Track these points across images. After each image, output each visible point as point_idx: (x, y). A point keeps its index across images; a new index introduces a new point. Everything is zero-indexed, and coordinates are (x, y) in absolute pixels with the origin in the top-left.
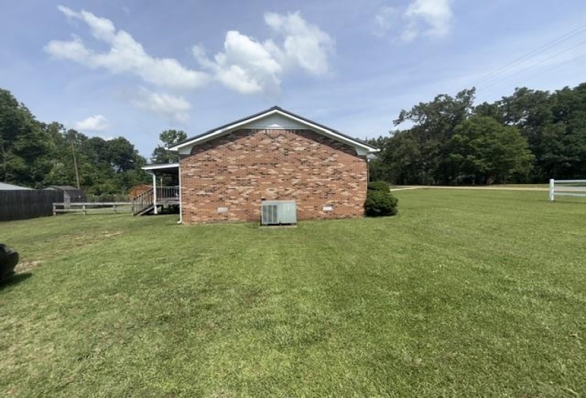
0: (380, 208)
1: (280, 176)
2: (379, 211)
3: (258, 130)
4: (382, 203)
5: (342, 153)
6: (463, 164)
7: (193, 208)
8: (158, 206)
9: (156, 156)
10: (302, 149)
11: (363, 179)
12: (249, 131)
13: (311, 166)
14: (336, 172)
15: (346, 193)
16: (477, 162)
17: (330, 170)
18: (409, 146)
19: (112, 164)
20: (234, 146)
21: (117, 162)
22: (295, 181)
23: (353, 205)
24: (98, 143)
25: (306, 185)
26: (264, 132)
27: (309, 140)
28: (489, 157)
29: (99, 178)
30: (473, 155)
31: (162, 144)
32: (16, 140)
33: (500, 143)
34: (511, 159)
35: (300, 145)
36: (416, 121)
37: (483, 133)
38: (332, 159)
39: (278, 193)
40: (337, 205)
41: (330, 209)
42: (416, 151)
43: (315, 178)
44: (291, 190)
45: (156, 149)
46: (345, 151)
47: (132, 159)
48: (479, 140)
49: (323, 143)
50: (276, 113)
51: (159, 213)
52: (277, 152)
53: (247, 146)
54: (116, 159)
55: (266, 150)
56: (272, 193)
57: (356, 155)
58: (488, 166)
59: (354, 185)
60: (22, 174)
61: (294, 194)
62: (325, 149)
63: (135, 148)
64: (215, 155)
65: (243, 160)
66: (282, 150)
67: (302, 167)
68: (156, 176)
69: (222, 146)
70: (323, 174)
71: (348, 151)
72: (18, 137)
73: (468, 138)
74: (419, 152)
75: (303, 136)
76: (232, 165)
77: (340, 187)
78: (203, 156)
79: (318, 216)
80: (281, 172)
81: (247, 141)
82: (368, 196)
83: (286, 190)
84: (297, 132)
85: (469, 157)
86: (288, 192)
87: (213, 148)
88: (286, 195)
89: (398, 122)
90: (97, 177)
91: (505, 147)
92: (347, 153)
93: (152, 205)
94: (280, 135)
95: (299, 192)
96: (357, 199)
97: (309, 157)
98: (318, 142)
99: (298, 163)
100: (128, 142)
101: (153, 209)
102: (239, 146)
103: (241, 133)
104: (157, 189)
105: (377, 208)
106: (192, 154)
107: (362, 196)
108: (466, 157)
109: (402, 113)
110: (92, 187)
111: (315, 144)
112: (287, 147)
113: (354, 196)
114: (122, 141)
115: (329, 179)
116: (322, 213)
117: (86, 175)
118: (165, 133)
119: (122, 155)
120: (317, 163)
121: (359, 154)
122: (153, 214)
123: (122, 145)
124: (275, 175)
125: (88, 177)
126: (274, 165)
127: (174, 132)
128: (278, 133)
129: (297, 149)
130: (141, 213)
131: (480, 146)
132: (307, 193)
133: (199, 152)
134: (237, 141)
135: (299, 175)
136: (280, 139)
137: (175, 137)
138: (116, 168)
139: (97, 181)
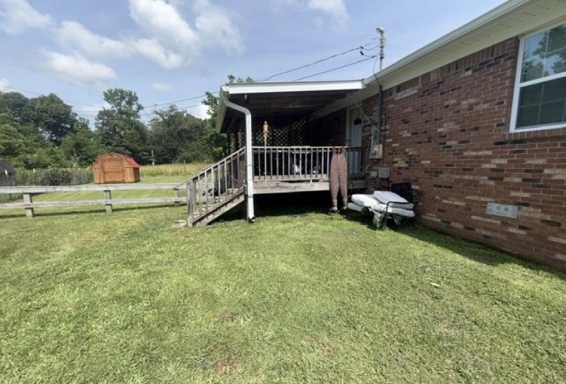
9: (101, 121)
19: (40, 130)
21: (49, 127)
24: (18, 101)
29: (27, 146)
31: (108, 106)
45: (101, 112)
47: (69, 123)
54: (46, 123)
90: (23, 145)
100: (61, 102)
110: (16, 158)
117: (7, 141)
118: (110, 91)
119: (54, 117)
123: (54, 105)
125: (9, 144)
127: (122, 92)
130: (211, 218)
137: (123, 98)
138: (46, 135)
139: (22, 150)
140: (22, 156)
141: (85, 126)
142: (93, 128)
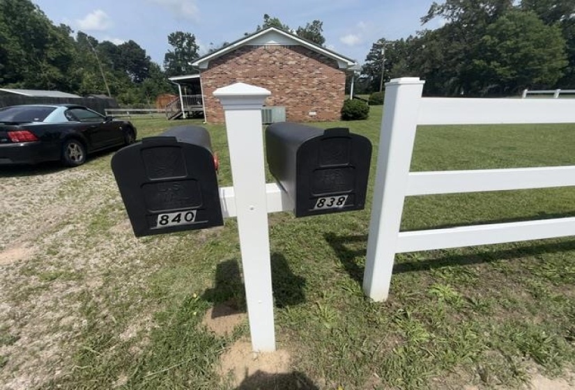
0: (352, 113)
1: (277, 86)
2: (351, 116)
3: (258, 46)
4: (355, 109)
5: (326, 66)
6: (485, 72)
7: (213, 112)
8: (185, 112)
9: (168, 63)
10: (294, 63)
11: (342, 89)
12: (252, 47)
13: (301, 78)
14: (321, 82)
15: (328, 102)
16: (500, 71)
17: (315, 81)
18: (433, 49)
19: (128, 72)
20: (240, 60)
21: (133, 70)
22: (288, 91)
23: (332, 111)
25: (296, 94)
26: (263, 47)
27: (300, 55)
28: (515, 64)
30: (498, 62)
32: (47, 48)
33: (532, 47)
34: (539, 67)
35: (293, 59)
36: (447, 17)
37: (517, 35)
38: (318, 72)
39: (275, 101)
40: (320, 111)
41: (315, 113)
42: (440, 56)
43: (304, 88)
44: (285, 98)
45: (167, 55)
46: (329, 65)
47: (146, 66)
48: (508, 43)
49: (311, 57)
50: (273, 30)
51: (187, 118)
52: (273, 66)
53: (250, 61)
54: (130, 67)
55: (265, 64)
56: (271, 100)
57: (338, 68)
58: (512, 75)
59: (334, 94)
60: (60, 83)
61: (288, 102)
62: (313, 62)
63: (147, 54)
64: (226, 69)
65: (248, 73)
66: (278, 63)
67: (293, 79)
68: (181, 85)
69: (230, 61)
70: (311, 85)
71: (331, 64)
72: (47, 45)
73: (497, 40)
74: (443, 57)
75: (295, 51)
76: (240, 77)
77: (324, 96)
78: (217, 69)
79: (305, 120)
80: (277, 83)
81: (251, 56)
82: (345, 104)
83: (281, 98)
84: (290, 47)
85: (494, 63)
86: (282, 100)
87: (224, 63)
88: (281, 103)
89: (425, 20)
90: (119, 87)
91: (536, 51)
92: (330, 66)
93: (181, 111)
94: (276, 50)
95: (291, 100)
96: (335, 106)
97: (299, 70)
98: (307, 56)
99: (290, 76)
100: (139, 47)
101: (182, 115)
102: (243, 61)
103: (245, 48)
104: (183, 98)
105: (350, 113)
106: (209, 68)
107: (340, 104)
108: (489, 64)
109: (432, 6)
111: (305, 58)
112: (282, 61)
113: (334, 104)
114: (132, 45)
115: (315, 89)
116: (308, 117)
118: (173, 35)
119: (135, 62)
120: (306, 76)
121: (340, 67)
122: (183, 119)
123: (133, 51)
124: (272, 85)
126: (272, 77)
127: (182, 34)
128: (275, 48)
129: (290, 63)
130: (173, 118)
131: (509, 50)
132: (298, 101)
133: (214, 67)
134: (242, 56)
135: (291, 86)
136: (276, 54)
137: (183, 40)
138: (132, 77)
139: (120, 91)
140: (119, 95)
141: (158, 67)
142: (163, 69)
